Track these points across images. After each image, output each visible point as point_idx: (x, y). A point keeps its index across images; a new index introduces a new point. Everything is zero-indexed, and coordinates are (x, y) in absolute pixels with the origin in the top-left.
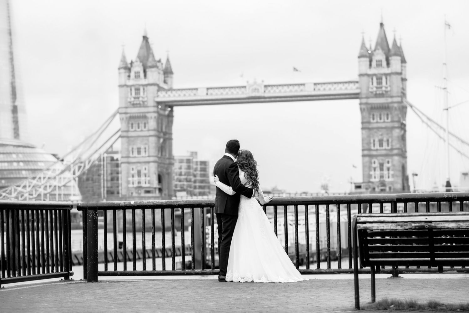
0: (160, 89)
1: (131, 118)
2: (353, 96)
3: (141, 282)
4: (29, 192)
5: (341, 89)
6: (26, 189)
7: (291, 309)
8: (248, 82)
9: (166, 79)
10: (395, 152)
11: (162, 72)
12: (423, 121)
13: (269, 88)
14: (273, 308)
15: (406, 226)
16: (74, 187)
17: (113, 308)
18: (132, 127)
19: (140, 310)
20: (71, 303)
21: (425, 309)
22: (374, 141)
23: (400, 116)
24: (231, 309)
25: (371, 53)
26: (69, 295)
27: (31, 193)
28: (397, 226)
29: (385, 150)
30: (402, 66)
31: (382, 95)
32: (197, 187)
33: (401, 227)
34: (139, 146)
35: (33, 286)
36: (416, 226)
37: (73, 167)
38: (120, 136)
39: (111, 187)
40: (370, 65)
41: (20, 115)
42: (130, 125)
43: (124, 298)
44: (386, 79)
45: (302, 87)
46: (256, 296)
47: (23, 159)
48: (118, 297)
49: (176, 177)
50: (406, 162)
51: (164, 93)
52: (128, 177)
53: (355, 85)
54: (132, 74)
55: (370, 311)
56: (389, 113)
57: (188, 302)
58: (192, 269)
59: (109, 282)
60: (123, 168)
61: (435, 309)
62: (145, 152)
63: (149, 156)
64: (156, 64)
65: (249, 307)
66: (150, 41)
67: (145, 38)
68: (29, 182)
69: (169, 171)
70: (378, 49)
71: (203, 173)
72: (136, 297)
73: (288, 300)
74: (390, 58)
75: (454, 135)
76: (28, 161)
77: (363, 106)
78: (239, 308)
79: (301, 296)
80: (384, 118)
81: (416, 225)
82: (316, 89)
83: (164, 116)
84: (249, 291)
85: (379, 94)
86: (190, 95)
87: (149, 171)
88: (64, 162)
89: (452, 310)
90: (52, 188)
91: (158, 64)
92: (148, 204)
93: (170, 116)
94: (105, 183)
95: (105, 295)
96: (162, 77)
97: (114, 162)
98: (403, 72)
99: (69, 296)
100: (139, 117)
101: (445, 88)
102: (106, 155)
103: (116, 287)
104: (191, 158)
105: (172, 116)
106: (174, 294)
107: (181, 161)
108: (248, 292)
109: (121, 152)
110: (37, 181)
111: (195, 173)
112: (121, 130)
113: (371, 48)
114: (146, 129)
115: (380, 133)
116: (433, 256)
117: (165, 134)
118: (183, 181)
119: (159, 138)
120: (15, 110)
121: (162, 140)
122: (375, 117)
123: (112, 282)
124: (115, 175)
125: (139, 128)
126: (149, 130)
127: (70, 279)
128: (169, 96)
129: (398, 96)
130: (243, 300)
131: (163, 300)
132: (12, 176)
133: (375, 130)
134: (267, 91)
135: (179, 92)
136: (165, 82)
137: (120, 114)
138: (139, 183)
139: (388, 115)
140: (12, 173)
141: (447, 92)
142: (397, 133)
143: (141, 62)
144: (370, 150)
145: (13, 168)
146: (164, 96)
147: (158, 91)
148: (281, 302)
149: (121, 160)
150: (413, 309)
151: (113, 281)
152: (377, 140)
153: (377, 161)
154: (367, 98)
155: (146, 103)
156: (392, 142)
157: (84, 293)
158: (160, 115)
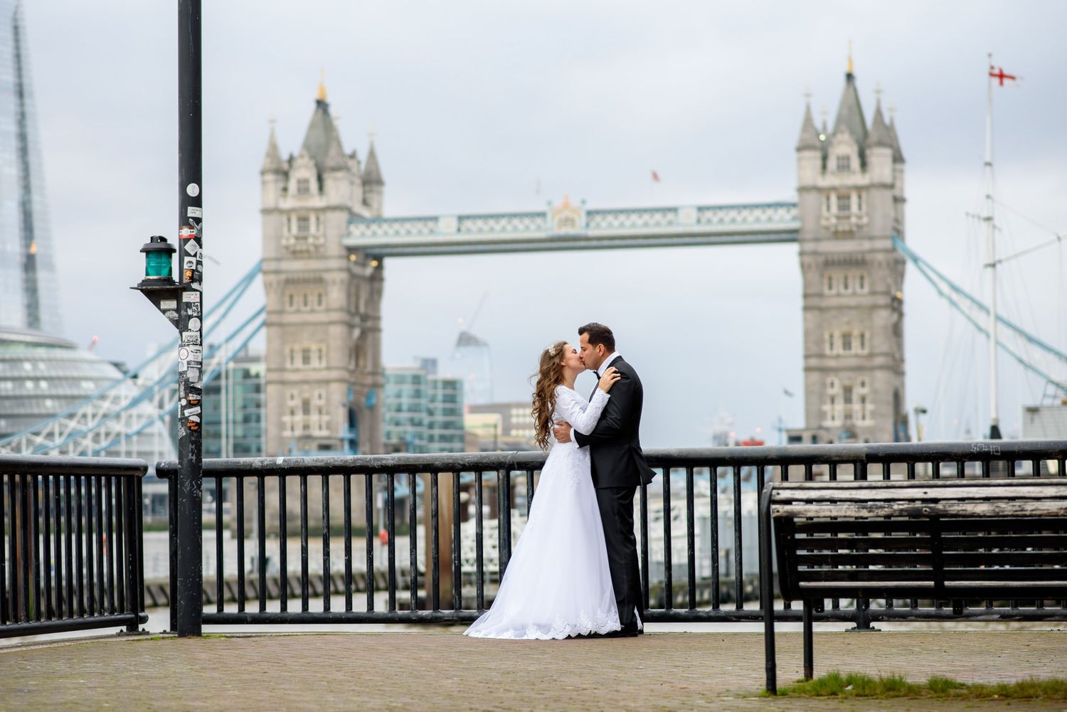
0: (354, 218)
1: (288, 282)
2: (784, 236)
3: (298, 637)
4: (59, 446)
5: (758, 220)
6: (53, 441)
7: (625, 692)
8: (549, 203)
9: (369, 196)
10: (879, 361)
11: (358, 181)
12: (941, 293)
13: (598, 218)
14: (585, 692)
15: (880, 510)
16: (160, 435)
17: (229, 690)
18: (291, 304)
19: (289, 694)
20: (137, 679)
21: (923, 693)
22: (831, 336)
23: (890, 280)
24: (491, 692)
25: (826, 139)
26: (134, 663)
27: (65, 449)
28: (861, 510)
29: (857, 356)
30: (894, 170)
31: (849, 235)
32: (436, 438)
33: (870, 512)
34: (306, 344)
35: (55, 645)
36: (902, 510)
37: (159, 391)
38: (265, 324)
39: (244, 437)
40: (824, 167)
41: (42, 275)
42: (287, 299)
43: (255, 669)
44: (860, 197)
45: (670, 216)
46: (549, 666)
47: (46, 374)
48: (244, 668)
49: (388, 416)
50: (903, 384)
51: (362, 227)
52: (281, 414)
53: (788, 211)
54: (293, 185)
55: (799, 697)
56: (865, 274)
57: (397, 677)
58: (412, 610)
59: (228, 637)
60: (270, 395)
61: (944, 695)
62: (320, 358)
63: (328, 368)
64: (346, 162)
65: (533, 689)
66: (333, 111)
67: (322, 105)
68: (61, 425)
69: (374, 401)
70: (842, 132)
71: (448, 405)
72: (283, 667)
73: (619, 675)
74: (868, 152)
75: (1009, 325)
76: (59, 378)
77: (808, 259)
78: (509, 691)
79: (650, 667)
80: (854, 284)
81: (901, 507)
82: (703, 220)
83: (363, 278)
84: (535, 656)
85: (844, 232)
86: (420, 233)
87: (328, 400)
88: (140, 381)
89: (980, 695)
90: (111, 438)
91: (351, 163)
92: (315, 465)
93: (376, 278)
94: (231, 426)
95: (214, 664)
96: (358, 192)
97: (250, 382)
98: (898, 184)
99: (135, 665)
100: (306, 281)
101: (988, 219)
102: (231, 365)
103: (240, 647)
104: (422, 373)
105: (381, 280)
106: (366, 662)
107: (400, 380)
108: (532, 658)
109: (267, 359)
110: (79, 422)
111: (432, 406)
112: (268, 309)
113: (825, 128)
114: (323, 307)
115: (845, 319)
116: (939, 576)
117: (365, 318)
118: (405, 425)
119: (351, 326)
120: (29, 263)
121: (357, 333)
122: (834, 283)
123: (233, 637)
124: (252, 410)
125: (306, 304)
126: (328, 310)
127: (140, 630)
128: (374, 234)
129: (885, 237)
130: (520, 674)
131: (343, 674)
132: (22, 411)
133: (834, 313)
134: (593, 224)
135: (397, 226)
136: (365, 202)
137: (265, 273)
138: (306, 427)
139: (862, 278)
140: (23, 405)
141: (994, 227)
142: (883, 318)
143: (312, 157)
144: (821, 356)
145: (24, 393)
146: (363, 235)
147: (350, 222)
148: (604, 679)
149: (266, 377)
150: (896, 693)
151: (235, 635)
152: (837, 334)
153: (837, 382)
154: (817, 240)
155: (322, 250)
156: (871, 339)
157: (169, 659)
158: (353, 276)
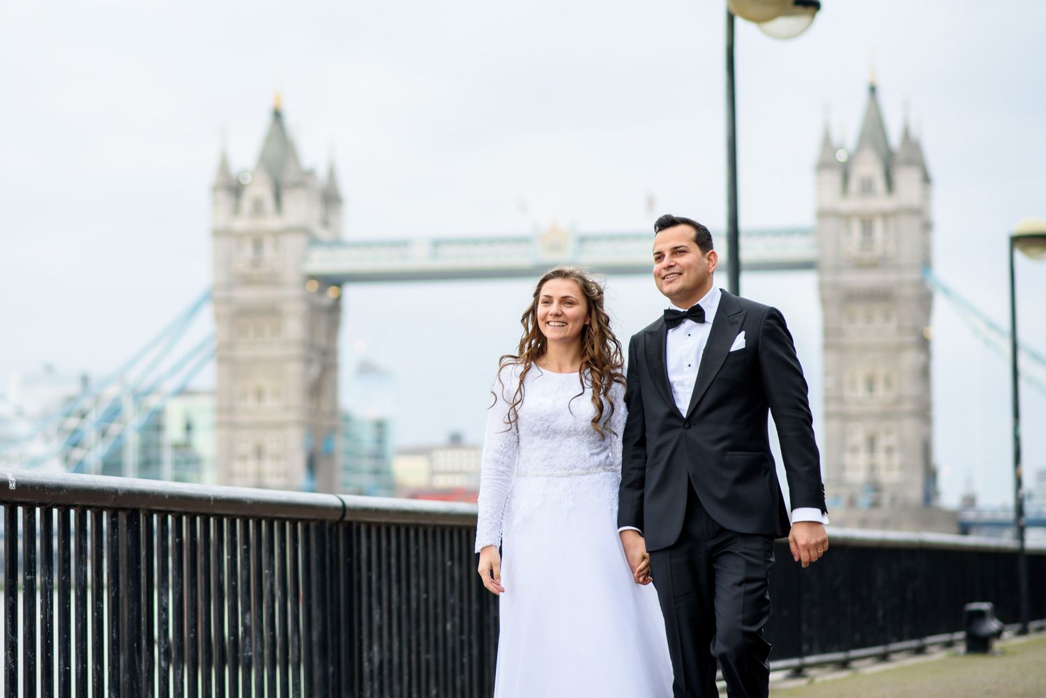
0: (314, 241)
1: (239, 313)
5: (770, 248)
9: (328, 215)
10: (906, 406)
11: (318, 198)
13: (590, 244)
18: (243, 337)
22: (853, 378)
23: (916, 315)
25: (846, 159)
29: (882, 400)
30: (922, 192)
31: (874, 265)
34: (260, 383)
40: (845, 187)
42: (239, 331)
44: (885, 225)
50: (932, 433)
51: (321, 251)
52: (230, 459)
54: (246, 205)
56: (892, 309)
62: (275, 397)
63: (284, 409)
64: (303, 179)
67: (277, 115)
70: (866, 150)
74: (894, 171)
77: (828, 293)
80: (879, 319)
83: (322, 308)
85: (867, 263)
87: (284, 444)
91: (308, 180)
93: (335, 309)
96: (318, 211)
98: (926, 208)
100: (260, 312)
112: (218, 342)
113: (844, 145)
114: (280, 340)
115: (869, 360)
117: (323, 353)
119: (309, 362)
121: (316, 369)
122: (856, 317)
125: (260, 337)
126: (285, 344)
129: (914, 268)
133: (856, 352)
134: (584, 250)
136: (325, 223)
137: (215, 301)
138: (260, 475)
139: (888, 313)
142: (911, 359)
143: (269, 173)
144: (841, 400)
146: (322, 260)
147: (309, 246)
152: (859, 376)
153: (859, 431)
154: (837, 270)
155: (279, 275)
156: (899, 380)
158: (313, 307)
